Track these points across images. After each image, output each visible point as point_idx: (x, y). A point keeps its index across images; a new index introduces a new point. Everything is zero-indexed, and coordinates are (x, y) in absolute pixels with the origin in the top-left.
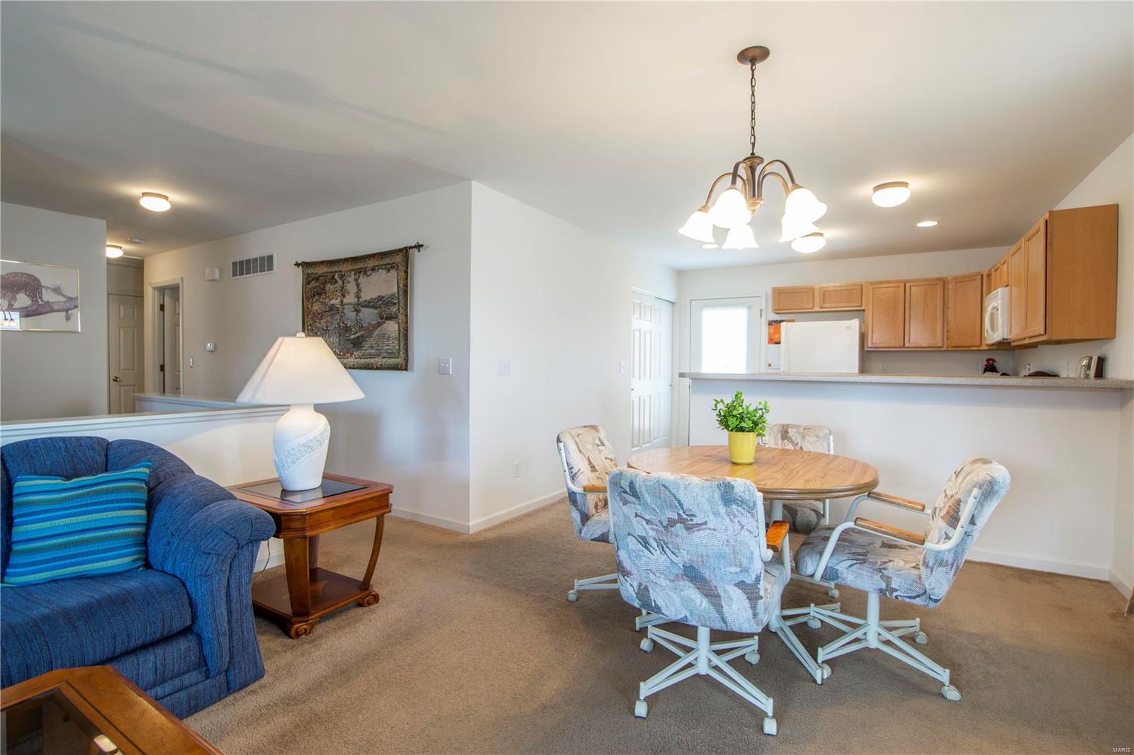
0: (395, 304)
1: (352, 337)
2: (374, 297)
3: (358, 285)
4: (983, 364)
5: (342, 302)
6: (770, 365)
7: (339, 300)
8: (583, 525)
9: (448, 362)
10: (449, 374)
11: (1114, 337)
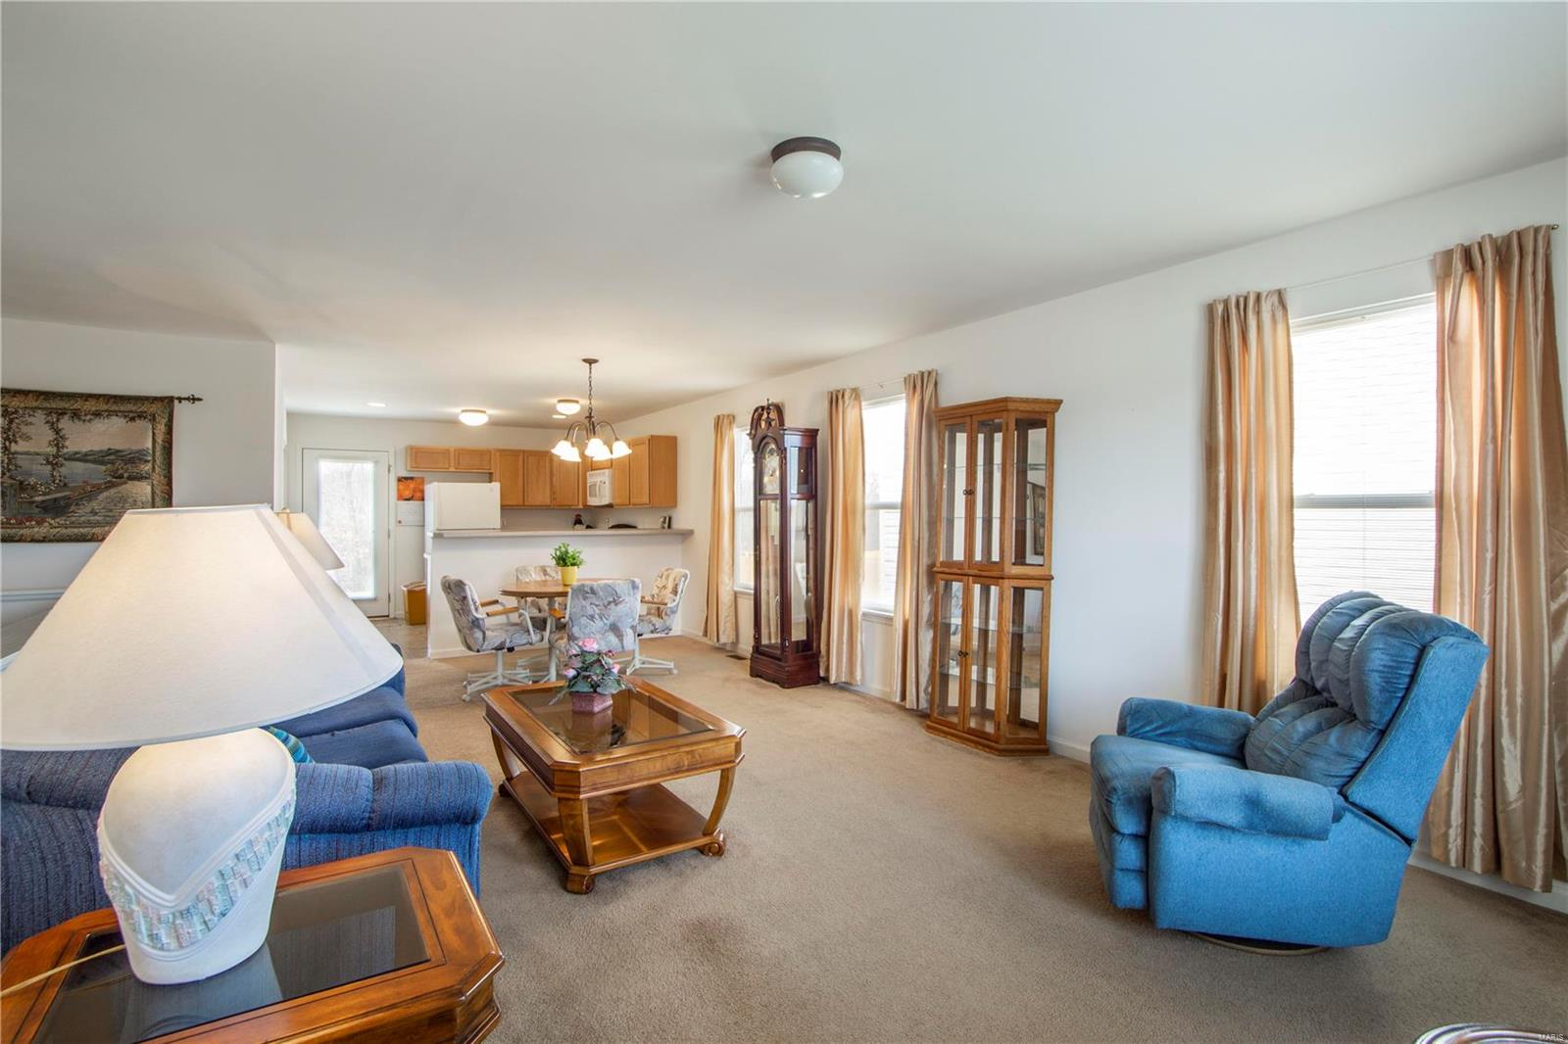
0: (148, 461)
1: (39, 499)
2: (97, 449)
3: (57, 431)
4: (573, 519)
6: (400, 522)
11: (675, 506)
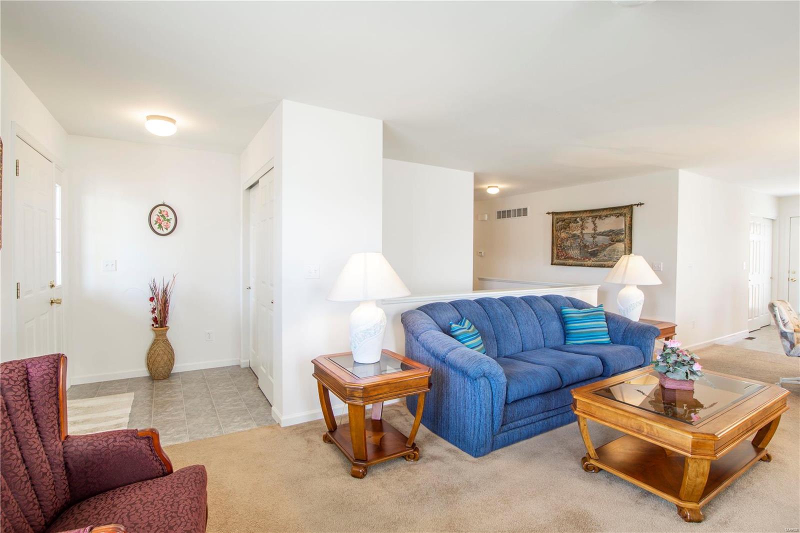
0: (623, 234)
1: (590, 250)
2: (606, 230)
3: (595, 224)
5: (582, 232)
7: (579, 231)
8: (792, 349)
9: (660, 265)
10: (660, 271)
